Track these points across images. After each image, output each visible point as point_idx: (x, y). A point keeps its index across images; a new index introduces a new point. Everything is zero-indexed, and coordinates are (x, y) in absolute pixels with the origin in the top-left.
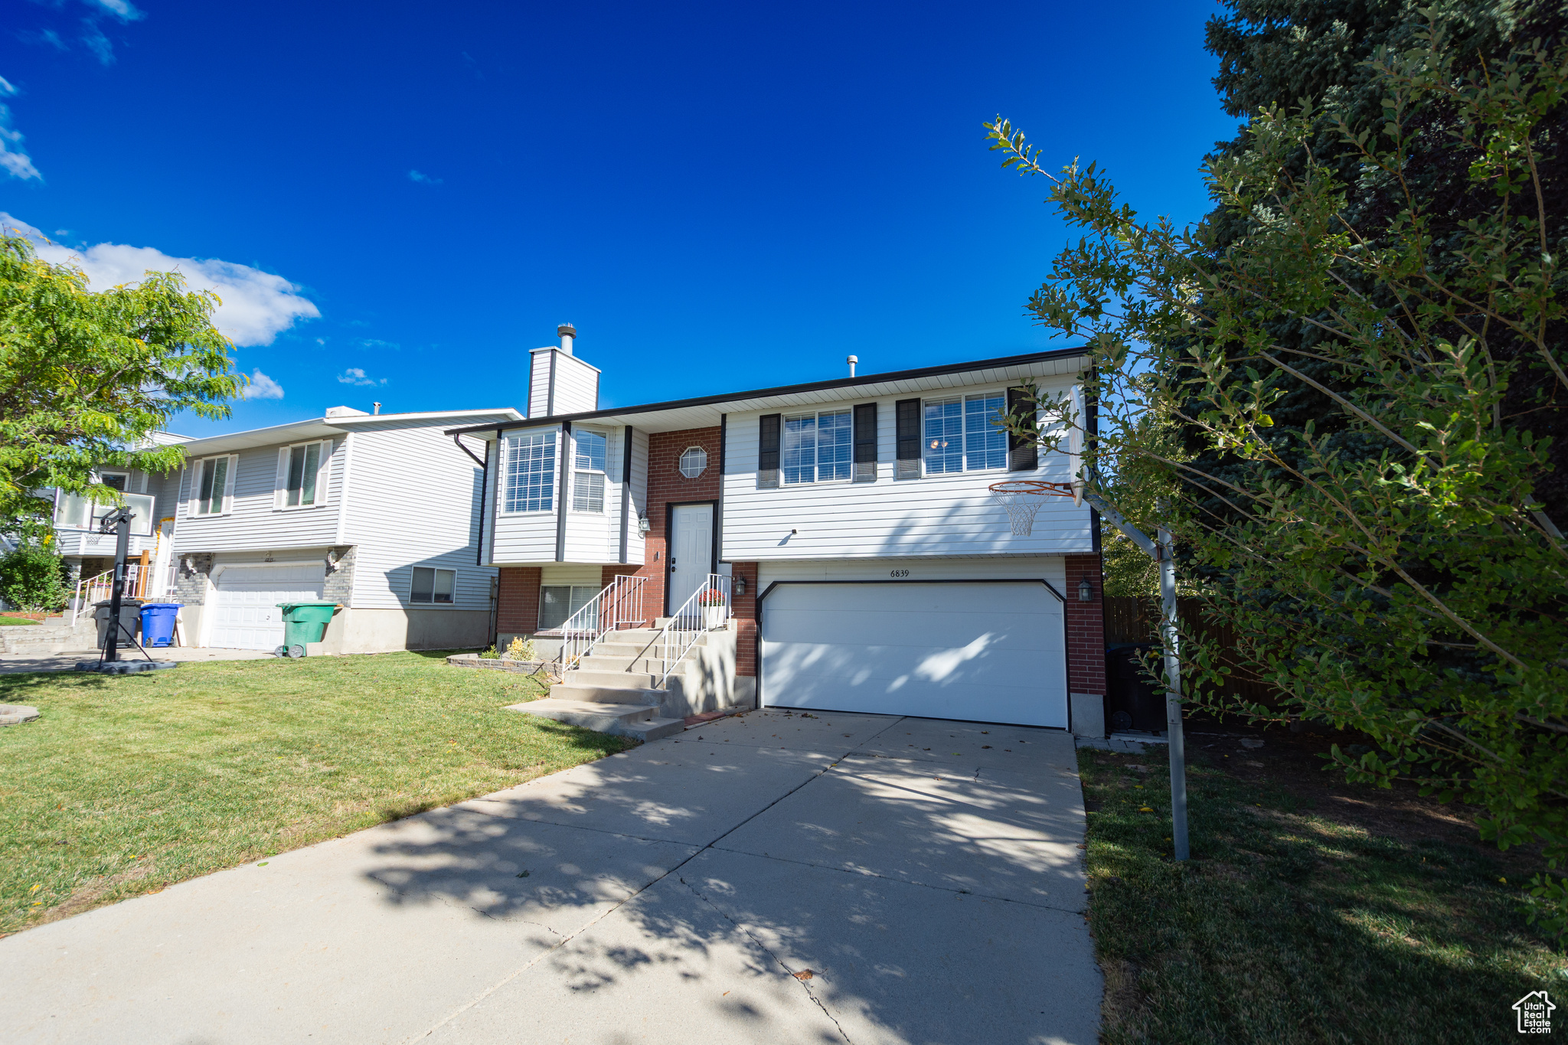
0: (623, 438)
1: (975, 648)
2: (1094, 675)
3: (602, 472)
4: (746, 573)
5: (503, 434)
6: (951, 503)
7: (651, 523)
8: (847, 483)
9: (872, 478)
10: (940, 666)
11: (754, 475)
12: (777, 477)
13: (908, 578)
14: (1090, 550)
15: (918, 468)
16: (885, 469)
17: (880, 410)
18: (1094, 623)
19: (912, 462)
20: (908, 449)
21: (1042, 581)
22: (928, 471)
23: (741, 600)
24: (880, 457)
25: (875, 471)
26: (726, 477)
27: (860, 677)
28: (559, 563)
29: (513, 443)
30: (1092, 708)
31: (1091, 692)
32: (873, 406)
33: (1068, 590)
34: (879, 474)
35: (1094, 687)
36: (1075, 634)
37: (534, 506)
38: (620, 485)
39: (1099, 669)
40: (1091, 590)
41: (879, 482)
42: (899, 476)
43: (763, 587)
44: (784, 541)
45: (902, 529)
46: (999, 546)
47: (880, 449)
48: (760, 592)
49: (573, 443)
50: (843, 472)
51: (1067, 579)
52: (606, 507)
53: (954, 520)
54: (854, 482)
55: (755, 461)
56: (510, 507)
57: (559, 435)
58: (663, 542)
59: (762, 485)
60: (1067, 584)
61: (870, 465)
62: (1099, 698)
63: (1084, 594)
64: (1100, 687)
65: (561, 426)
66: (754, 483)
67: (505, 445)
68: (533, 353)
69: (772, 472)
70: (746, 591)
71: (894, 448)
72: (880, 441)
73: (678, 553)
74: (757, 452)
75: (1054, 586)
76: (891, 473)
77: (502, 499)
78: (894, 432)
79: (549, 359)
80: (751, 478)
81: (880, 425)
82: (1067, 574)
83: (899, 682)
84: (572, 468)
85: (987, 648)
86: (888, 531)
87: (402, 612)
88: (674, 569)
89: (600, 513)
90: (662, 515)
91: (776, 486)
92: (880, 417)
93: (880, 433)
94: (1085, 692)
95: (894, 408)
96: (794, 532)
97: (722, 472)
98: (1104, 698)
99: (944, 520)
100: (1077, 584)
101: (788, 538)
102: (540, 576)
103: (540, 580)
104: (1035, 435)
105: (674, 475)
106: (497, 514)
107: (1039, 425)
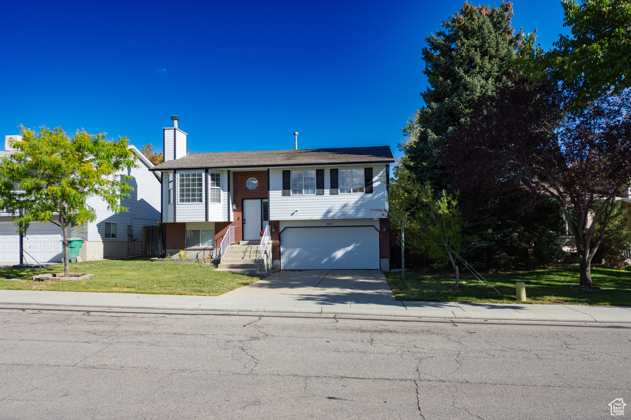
0: (227, 175)
1: (351, 248)
2: (387, 253)
3: (219, 188)
4: (275, 225)
5: (177, 172)
7: (237, 206)
8: (314, 195)
9: (323, 194)
10: (339, 254)
11: (281, 191)
12: (290, 192)
13: (332, 225)
15: (338, 191)
16: (327, 191)
17: (325, 171)
18: (387, 238)
19: (336, 189)
20: (334, 186)
21: (373, 226)
22: (340, 192)
23: (273, 234)
24: (325, 187)
25: (323, 192)
26: (270, 192)
27: (313, 259)
29: (182, 176)
30: (386, 262)
31: (386, 258)
32: (323, 170)
33: (380, 228)
34: (325, 192)
35: (387, 256)
36: (382, 242)
37: (194, 200)
38: (227, 193)
39: (388, 251)
40: (386, 228)
41: (325, 195)
42: (331, 194)
43: (281, 229)
44: (293, 214)
45: (329, 212)
46: (360, 216)
47: (325, 185)
48: (280, 231)
49: (209, 177)
50: (313, 192)
51: (380, 225)
52: (222, 201)
53: (345, 208)
54: (316, 195)
55: (281, 186)
56: (182, 201)
57: (204, 174)
58: (241, 213)
59: (284, 195)
60: (380, 227)
61: (322, 190)
62: (388, 259)
63: (385, 230)
64: (389, 256)
65: (204, 170)
66: (281, 194)
67: (178, 176)
68: (164, 129)
69: (287, 191)
70: (276, 231)
71: (330, 184)
72: (325, 182)
73: (247, 217)
74: (282, 183)
75: (376, 227)
76: (329, 192)
77: (178, 198)
78: (330, 179)
79: (173, 133)
80: (280, 192)
81: (325, 177)
82: (380, 224)
84: (210, 187)
85: (354, 248)
86: (325, 211)
87: (102, 243)
88: (245, 223)
89: (219, 203)
90: (240, 203)
91: (289, 195)
92: (325, 174)
93: (325, 179)
94: (384, 258)
95: (329, 171)
96: (297, 211)
97: (269, 190)
98: (390, 259)
99: (342, 208)
100: (383, 227)
101: (294, 213)
102: (185, 226)
103: (185, 228)
104: (372, 183)
105: (244, 188)
106: (177, 203)
107: (374, 180)
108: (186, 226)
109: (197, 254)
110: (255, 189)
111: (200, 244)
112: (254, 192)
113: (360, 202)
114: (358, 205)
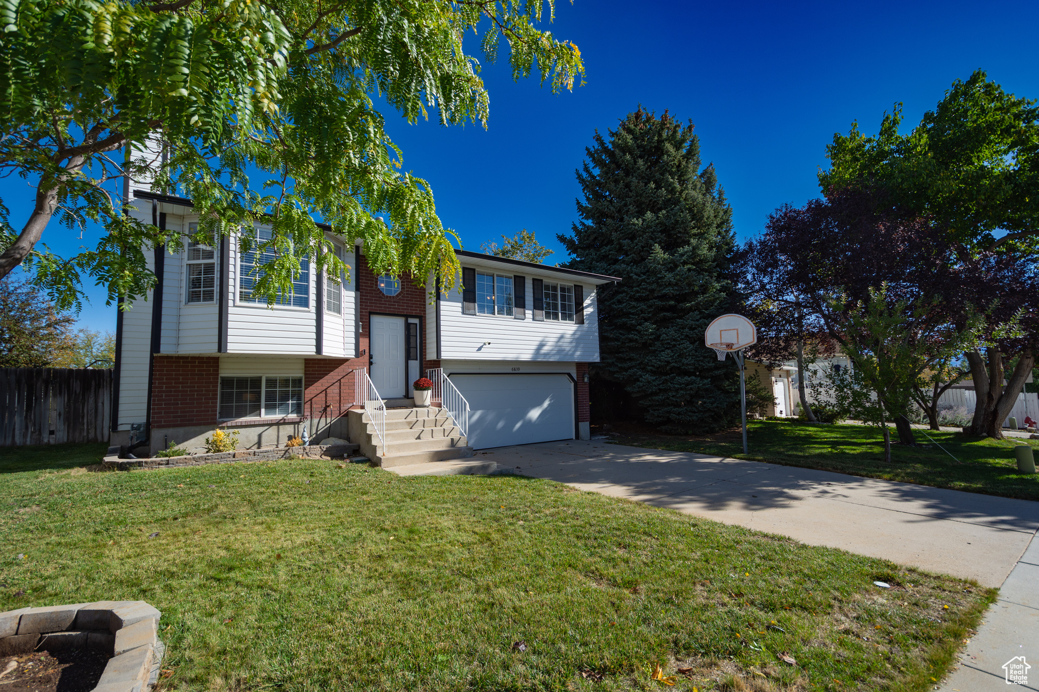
0: (354, 254)
1: (546, 404)
6: (558, 335)
8: (512, 318)
9: (524, 318)
11: (460, 305)
12: (475, 309)
13: (519, 372)
14: (598, 360)
15: (542, 315)
16: (529, 313)
17: (526, 281)
19: (540, 311)
20: (538, 305)
21: (568, 374)
22: (546, 318)
24: (526, 306)
25: (524, 314)
27: (500, 425)
28: (319, 357)
32: (523, 278)
33: (577, 378)
34: (527, 316)
36: (580, 397)
37: (283, 300)
38: (354, 294)
41: (526, 320)
42: (535, 318)
44: (480, 349)
45: (541, 345)
47: (526, 302)
50: (509, 313)
51: (577, 373)
53: (562, 340)
54: (515, 318)
55: (460, 295)
59: (465, 312)
61: (522, 310)
66: (460, 309)
69: (471, 305)
72: (526, 297)
73: (376, 351)
76: (531, 316)
77: (235, 288)
78: (531, 295)
80: (458, 306)
81: (526, 289)
82: (577, 370)
83: (518, 425)
85: (550, 404)
86: (535, 347)
88: (372, 363)
89: (339, 315)
90: (366, 320)
91: (473, 313)
92: (526, 285)
95: (532, 281)
96: (489, 344)
97: (439, 299)
98: (589, 423)
101: (482, 347)
102: (218, 366)
103: (218, 370)
104: (583, 309)
105: (375, 290)
106: (231, 303)
107: (585, 305)
108: (221, 365)
109: (260, 436)
110: (397, 296)
111: (263, 410)
112: (394, 302)
113: (579, 333)
114: (576, 336)
